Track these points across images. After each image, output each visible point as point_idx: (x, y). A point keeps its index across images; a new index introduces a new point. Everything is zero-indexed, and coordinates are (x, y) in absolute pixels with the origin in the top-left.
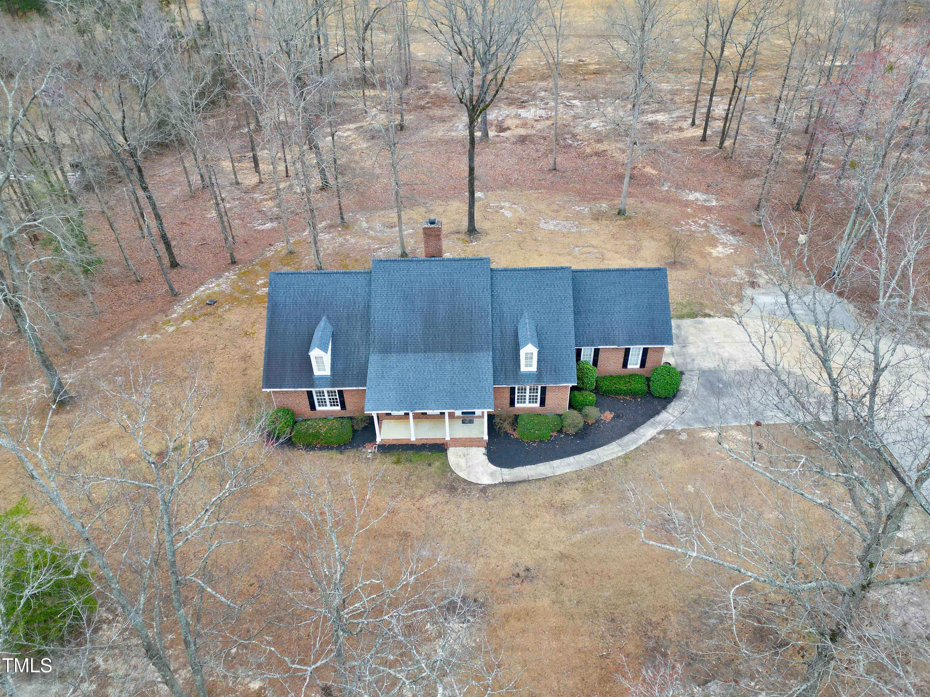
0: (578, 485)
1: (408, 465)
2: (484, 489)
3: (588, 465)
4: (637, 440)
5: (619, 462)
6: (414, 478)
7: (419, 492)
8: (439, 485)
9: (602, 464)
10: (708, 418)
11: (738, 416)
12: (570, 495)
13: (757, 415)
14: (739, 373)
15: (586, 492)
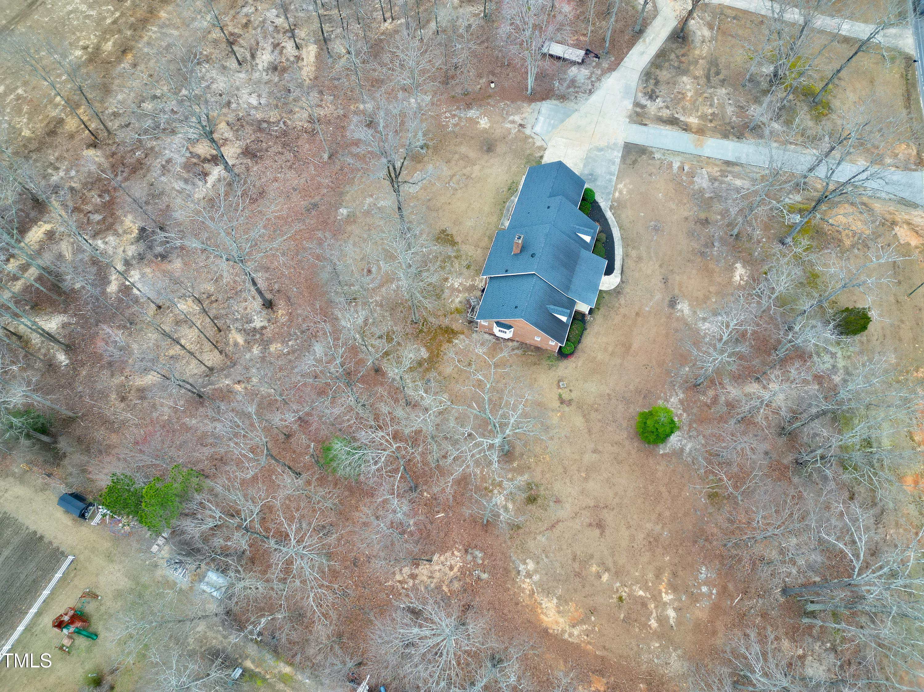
0: (630, 249)
1: (601, 305)
2: (622, 281)
3: (621, 242)
4: (612, 220)
5: (622, 232)
6: (609, 305)
7: (617, 305)
8: (616, 297)
9: (622, 238)
10: (608, 191)
11: (610, 181)
12: (634, 253)
13: (611, 174)
14: (585, 166)
15: (634, 248)
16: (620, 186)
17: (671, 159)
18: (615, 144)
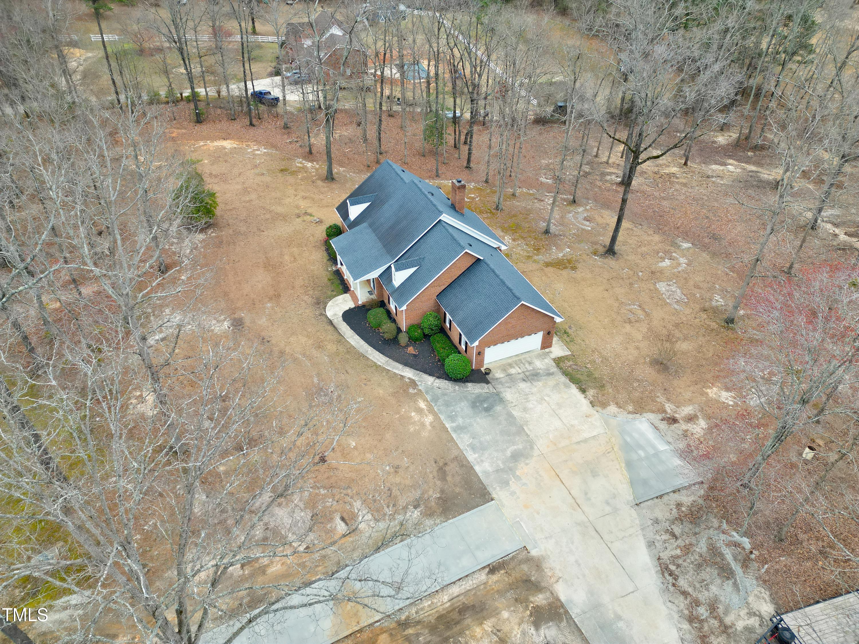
1: (329, 284)
2: (322, 315)
6: (321, 288)
7: (311, 293)
8: (318, 298)
10: (440, 402)
11: (452, 418)
12: (331, 347)
13: (460, 429)
14: (510, 415)
15: (337, 353)
16: (429, 419)
17: (382, 525)
18: (505, 483)
